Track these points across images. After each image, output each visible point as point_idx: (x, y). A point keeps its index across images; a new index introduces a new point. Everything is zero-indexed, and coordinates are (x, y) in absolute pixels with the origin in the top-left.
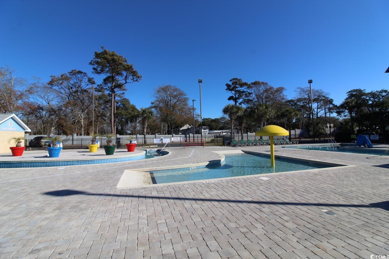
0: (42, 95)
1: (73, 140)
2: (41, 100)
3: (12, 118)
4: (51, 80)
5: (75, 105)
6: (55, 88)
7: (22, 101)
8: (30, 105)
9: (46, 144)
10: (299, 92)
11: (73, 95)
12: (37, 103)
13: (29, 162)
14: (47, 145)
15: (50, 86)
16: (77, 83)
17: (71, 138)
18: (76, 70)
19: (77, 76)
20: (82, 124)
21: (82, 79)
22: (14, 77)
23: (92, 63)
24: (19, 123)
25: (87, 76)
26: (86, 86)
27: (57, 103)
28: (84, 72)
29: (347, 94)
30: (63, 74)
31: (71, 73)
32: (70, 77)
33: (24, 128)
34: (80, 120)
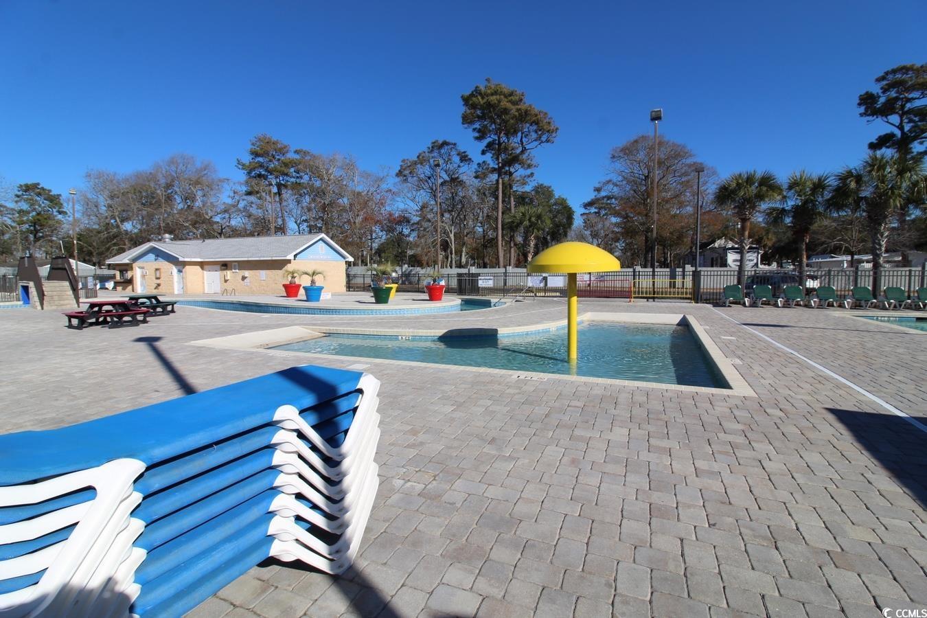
3: (322, 240)
4: (400, 168)
18: (437, 141)
19: (442, 151)
20: (450, 247)
25: (456, 149)
31: (432, 147)
34: (447, 238)
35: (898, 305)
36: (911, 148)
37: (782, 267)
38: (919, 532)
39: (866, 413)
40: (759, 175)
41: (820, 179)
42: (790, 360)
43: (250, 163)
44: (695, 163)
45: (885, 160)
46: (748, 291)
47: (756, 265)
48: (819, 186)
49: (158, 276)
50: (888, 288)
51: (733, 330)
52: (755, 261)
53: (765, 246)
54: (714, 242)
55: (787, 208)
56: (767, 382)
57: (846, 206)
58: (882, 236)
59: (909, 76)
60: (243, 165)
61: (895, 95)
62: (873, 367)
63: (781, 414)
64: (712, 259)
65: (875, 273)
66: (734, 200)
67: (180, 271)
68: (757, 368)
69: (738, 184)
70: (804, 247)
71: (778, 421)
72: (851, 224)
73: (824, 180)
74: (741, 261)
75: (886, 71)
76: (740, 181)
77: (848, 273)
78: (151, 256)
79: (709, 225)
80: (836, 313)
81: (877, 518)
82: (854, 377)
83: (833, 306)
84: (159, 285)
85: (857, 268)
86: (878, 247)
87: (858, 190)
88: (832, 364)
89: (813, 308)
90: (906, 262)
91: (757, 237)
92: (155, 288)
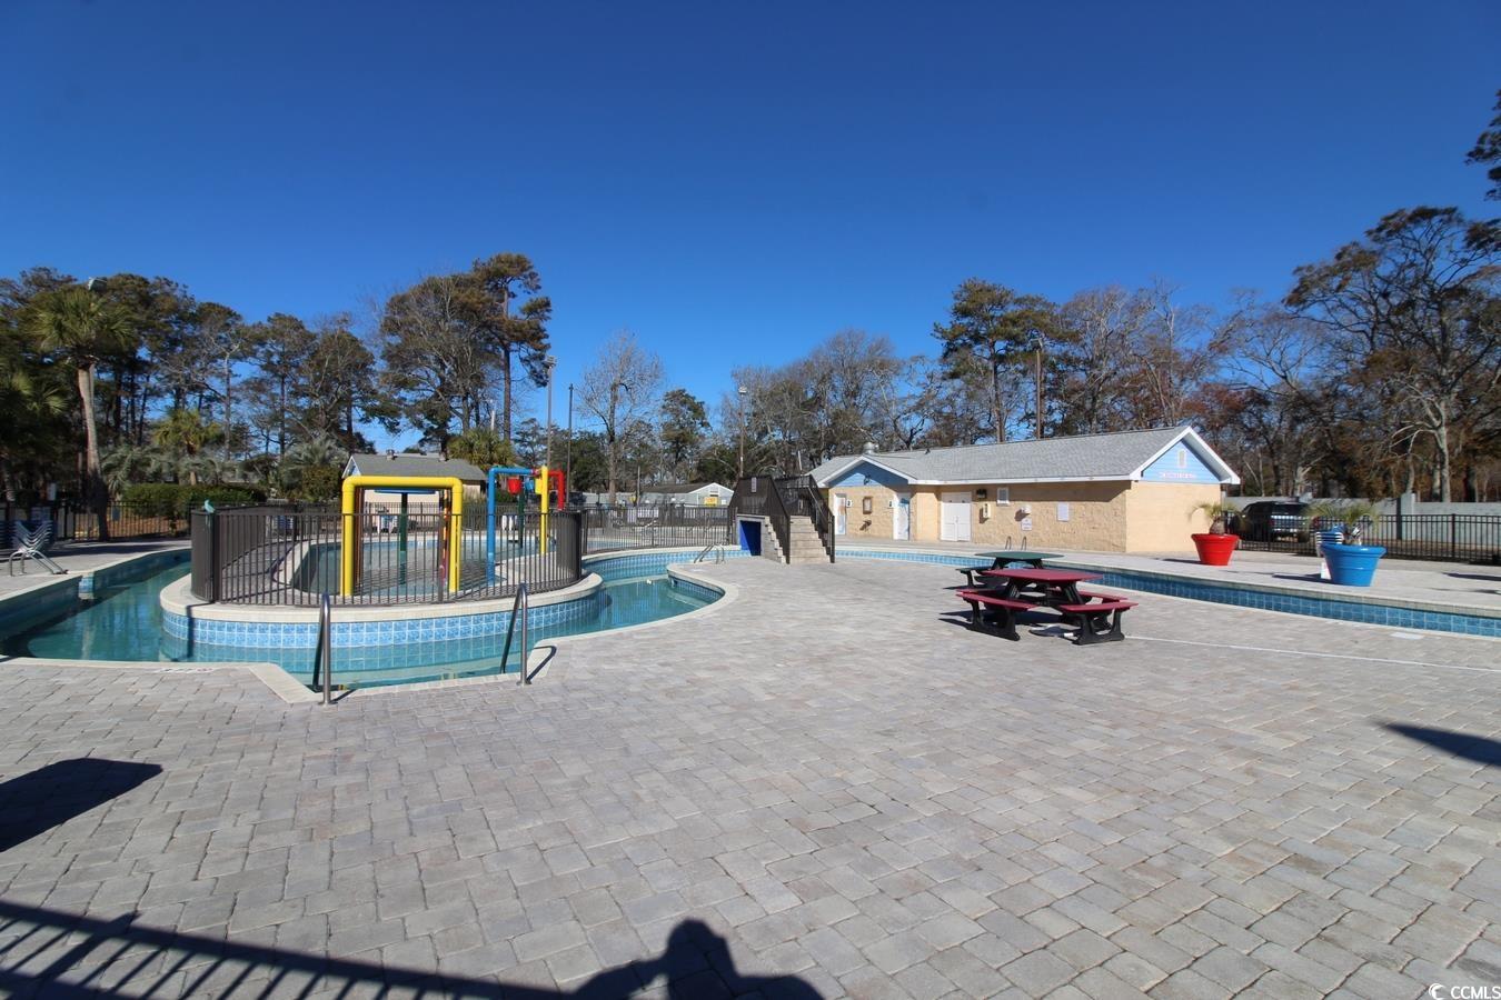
0: (1262, 352)
1: (1399, 522)
2: (1255, 368)
3: (1183, 441)
4: (1297, 285)
5: (1406, 365)
6: (1316, 311)
7: (1198, 384)
8: (1221, 394)
9: (1291, 530)
11: (1393, 326)
12: (1245, 384)
13: (1263, 590)
14: (1291, 535)
15: (1295, 310)
16: (1412, 264)
17: (1392, 510)
18: (1402, 211)
19: (1409, 235)
20: (1441, 451)
21: (1434, 242)
22: (1174, 307)
23: (1487, 147)
24: (1204, 456)
25: (1460, 221)
26: (1457, 267)
27: (1315, 372)
28: (1442, 205)
30: (1346, 244)
31: (1380, 230)
32: (1375, 249)
33: (1219, 471)
34: (1432, 431)
43: (953, 326)
49: (868, 509)
60: (943, 332)
67: (904, 502)
78: (859, 477)
84: (868, 523)
92: (862, 529)
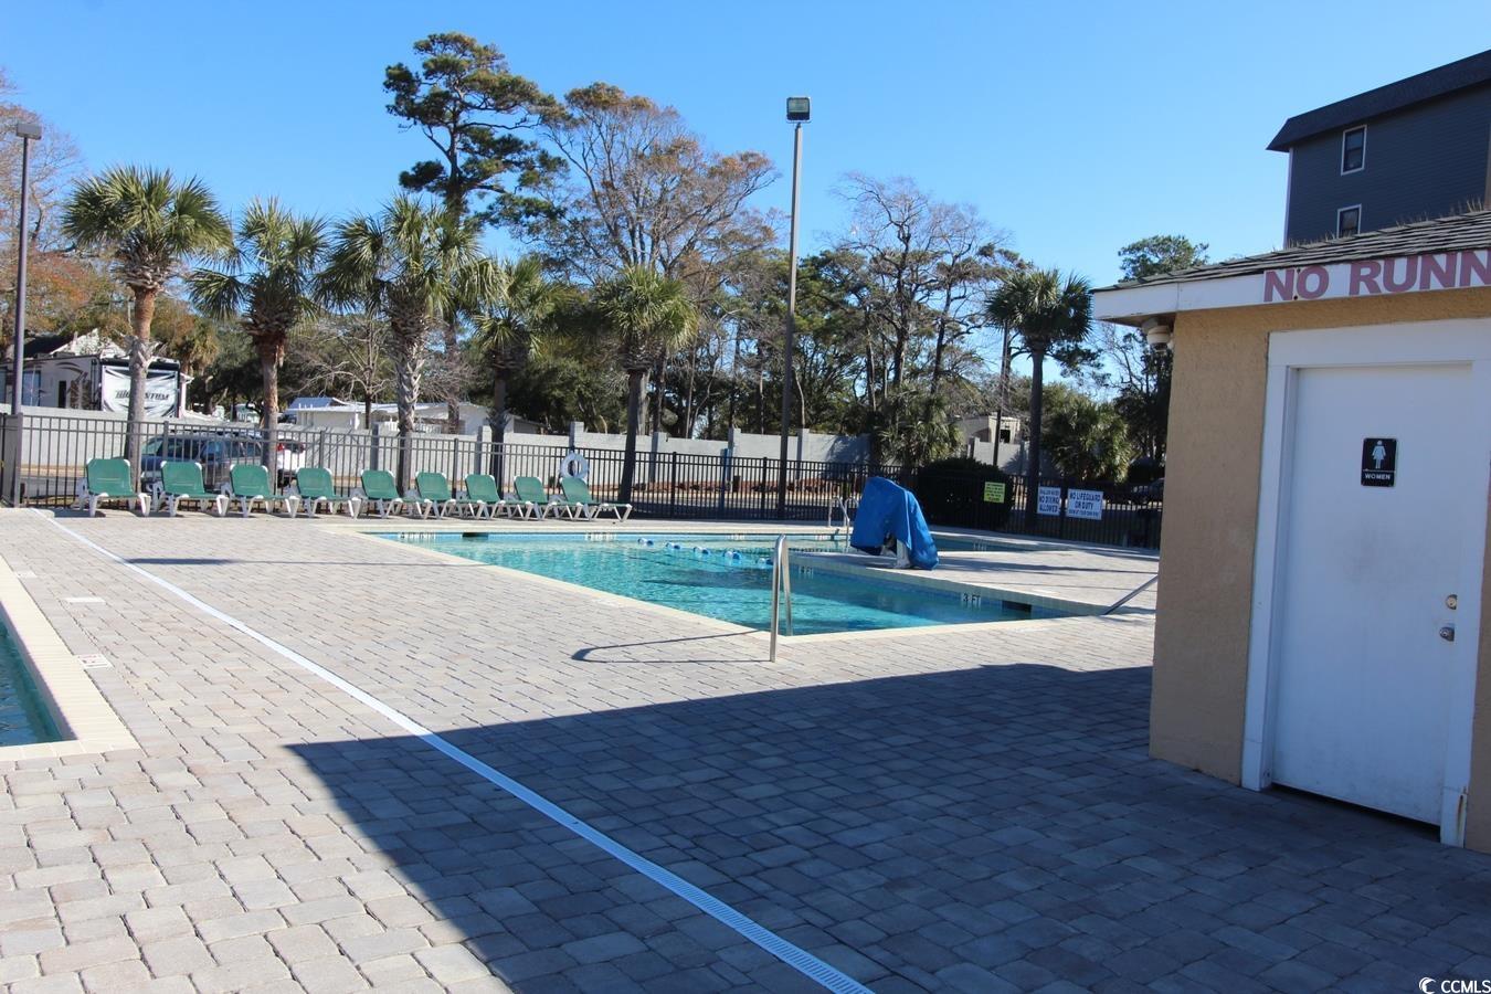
10: (854, 205)
29: (1123, 257)
35: (436, 511)
36: (466, 202)
37: (234, 418)
38: (425, 969)
39: (361, 742)
40: (178, 184)
41: (306, 226)
42: (227, 645)
44: (14, 110)
45: (419, 214)
46: (150, 474)
47: (175, 409)
48: (304, 242)
50: (422, 474)
51: (100, 577)
52: (172, 400)
53: (196, 365)
54: (67, 338)
55: (240, 280)
56: (167, 704)
57: (353, 294)
58: (414, 369)
59: (467, 58)
61: (444, 89)
62: (384, 640)
63: (191, 780)
64: (63, 384)
65: (402, 443)
66: (114, 234)
68: (147, 673)
69: (126, 196)
70: (274, 375)
71: (180, 800)
72: (366, 335)
73: (317, 230)
74: (132, 395)
75: (432, 33)
76: (133, 189)
77: (361, 440)
79: (55, 292)
80: (330, 527)
81: (358, 968)
82: (347, 666)
83: (327, 511)
85: (376, 431)
86: (407, 389)
87: (373, 267)
88: (310, 641)
89: (288, 516)
90: (455, 425)
91: (179, 341)
